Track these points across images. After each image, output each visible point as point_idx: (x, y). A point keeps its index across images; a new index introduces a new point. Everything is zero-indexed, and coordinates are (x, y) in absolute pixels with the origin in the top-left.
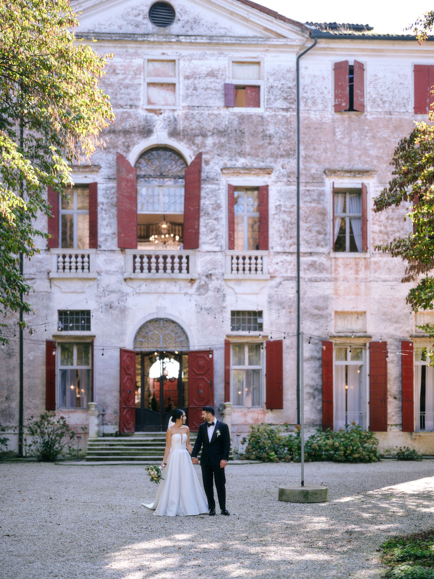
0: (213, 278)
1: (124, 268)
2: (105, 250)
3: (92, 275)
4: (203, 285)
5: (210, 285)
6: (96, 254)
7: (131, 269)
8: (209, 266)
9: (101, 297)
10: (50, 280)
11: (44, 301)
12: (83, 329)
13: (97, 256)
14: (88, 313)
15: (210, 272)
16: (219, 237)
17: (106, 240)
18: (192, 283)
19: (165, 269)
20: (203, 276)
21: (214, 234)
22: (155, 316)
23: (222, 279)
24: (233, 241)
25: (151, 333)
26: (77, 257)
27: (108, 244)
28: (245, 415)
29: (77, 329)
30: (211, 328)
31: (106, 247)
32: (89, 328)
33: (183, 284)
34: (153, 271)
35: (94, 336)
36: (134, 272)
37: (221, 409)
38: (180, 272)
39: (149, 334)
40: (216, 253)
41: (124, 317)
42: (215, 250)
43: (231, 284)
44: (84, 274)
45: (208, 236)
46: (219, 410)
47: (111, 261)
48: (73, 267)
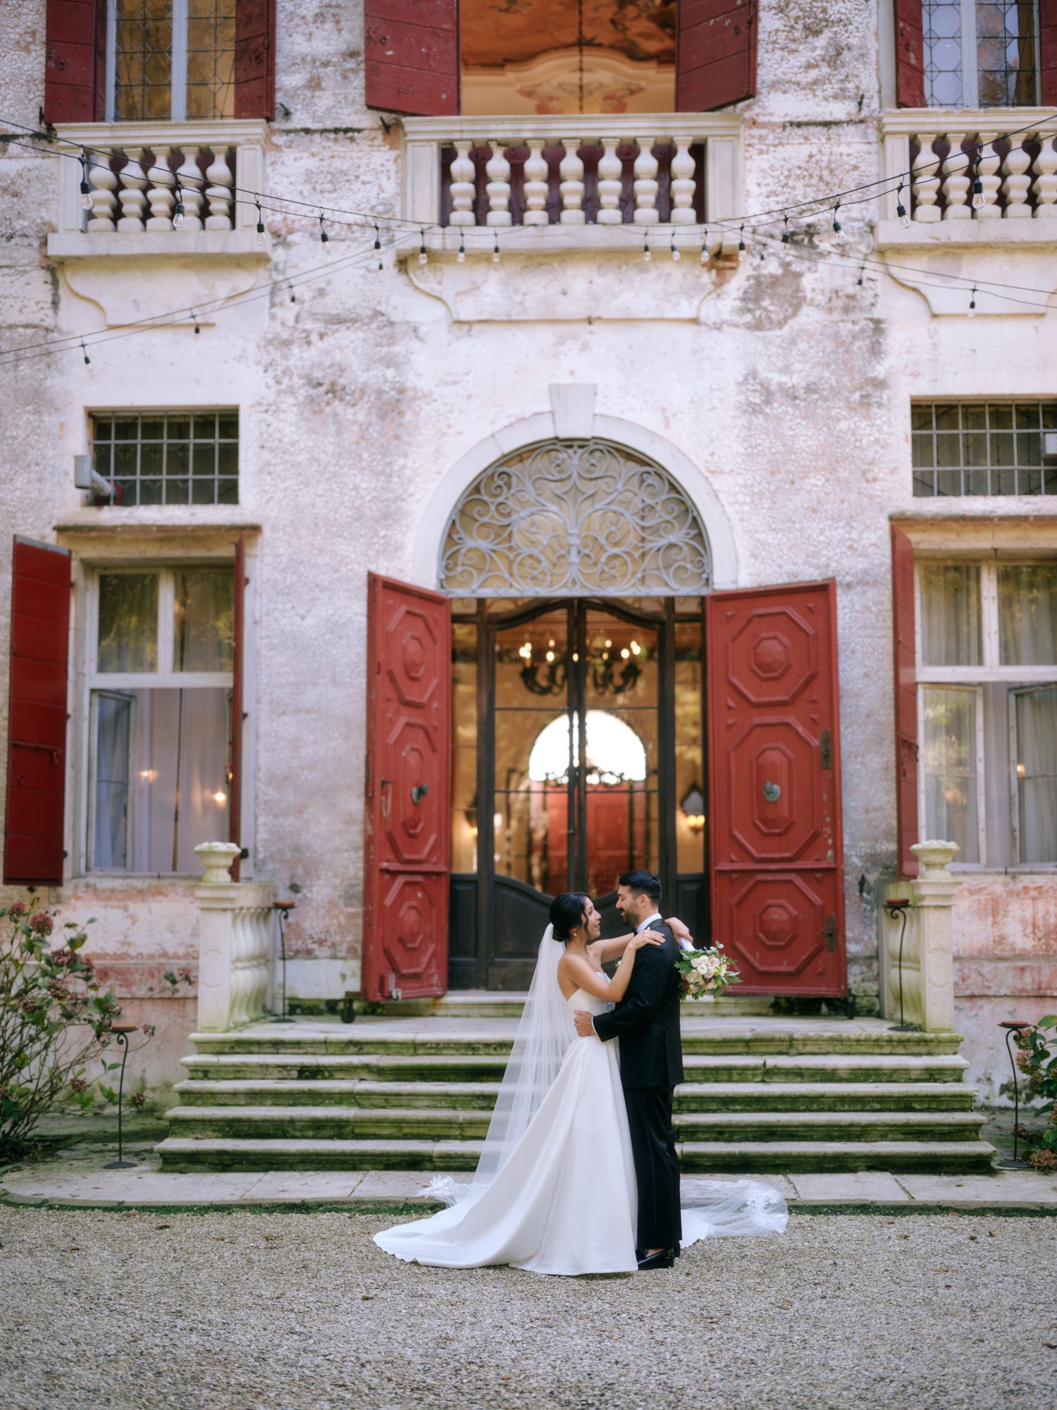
0: (825, 243)
1: (398, 209)
2: (307, 131)
3: (245, 240)
4: (775, 281)
5: (807, 282)
6: (269, 146)
7: (428, 209)
8: (802, 192)
9: (287, 343)
10: (55, 268)
11: (24, 367)
12: (204, 495)
13: (271, 156)
14: (228, 421)
15: (808, 219)
16: (846, 55)
17: (315, 84)
18: (720, 271)
19: (591, 206)
20: (772, 236)
21: (821, 41)
22: (544, 431)
23: (863, 248)
24: (919, 71)
25: (524, 513)
26: (176, 159)
27: (324, 101)
28: (995, 909)
29: (177, 495)
30: (817, 480)
31: (314, 117)
32: (229, 494)
33: (676, 273)
34: (536, 215)
35: (255, 529)
36: (444, 222)
37: (872, 878)
38: (665, 218)
39: (514, 517)
40: (834, 129)
41: (397, 437)
42: (828, 118)
43: (911, 270)
44: (207, 234)
45: (794, 51)
46: (862, 882)
47: (338, 180)
48: (160, 207)
